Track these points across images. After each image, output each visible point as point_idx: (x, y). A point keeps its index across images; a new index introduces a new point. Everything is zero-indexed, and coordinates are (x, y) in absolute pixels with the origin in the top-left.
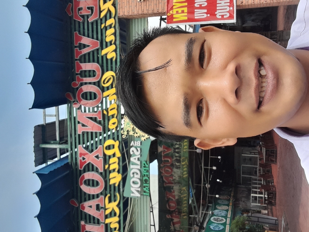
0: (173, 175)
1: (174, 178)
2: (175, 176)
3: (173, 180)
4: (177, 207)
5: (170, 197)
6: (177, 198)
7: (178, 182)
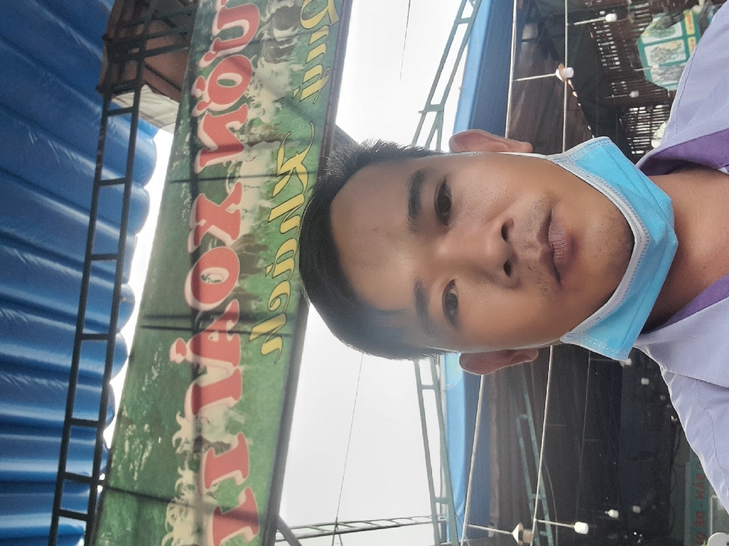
0: (249, 100)
1: (252, 114)
2: (257, 106)
3: (242, 131)
4: (237, 284)
5: (214, 230)
6: (245, 227)
7: (266, 133)
